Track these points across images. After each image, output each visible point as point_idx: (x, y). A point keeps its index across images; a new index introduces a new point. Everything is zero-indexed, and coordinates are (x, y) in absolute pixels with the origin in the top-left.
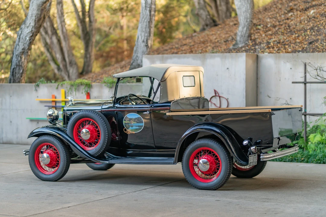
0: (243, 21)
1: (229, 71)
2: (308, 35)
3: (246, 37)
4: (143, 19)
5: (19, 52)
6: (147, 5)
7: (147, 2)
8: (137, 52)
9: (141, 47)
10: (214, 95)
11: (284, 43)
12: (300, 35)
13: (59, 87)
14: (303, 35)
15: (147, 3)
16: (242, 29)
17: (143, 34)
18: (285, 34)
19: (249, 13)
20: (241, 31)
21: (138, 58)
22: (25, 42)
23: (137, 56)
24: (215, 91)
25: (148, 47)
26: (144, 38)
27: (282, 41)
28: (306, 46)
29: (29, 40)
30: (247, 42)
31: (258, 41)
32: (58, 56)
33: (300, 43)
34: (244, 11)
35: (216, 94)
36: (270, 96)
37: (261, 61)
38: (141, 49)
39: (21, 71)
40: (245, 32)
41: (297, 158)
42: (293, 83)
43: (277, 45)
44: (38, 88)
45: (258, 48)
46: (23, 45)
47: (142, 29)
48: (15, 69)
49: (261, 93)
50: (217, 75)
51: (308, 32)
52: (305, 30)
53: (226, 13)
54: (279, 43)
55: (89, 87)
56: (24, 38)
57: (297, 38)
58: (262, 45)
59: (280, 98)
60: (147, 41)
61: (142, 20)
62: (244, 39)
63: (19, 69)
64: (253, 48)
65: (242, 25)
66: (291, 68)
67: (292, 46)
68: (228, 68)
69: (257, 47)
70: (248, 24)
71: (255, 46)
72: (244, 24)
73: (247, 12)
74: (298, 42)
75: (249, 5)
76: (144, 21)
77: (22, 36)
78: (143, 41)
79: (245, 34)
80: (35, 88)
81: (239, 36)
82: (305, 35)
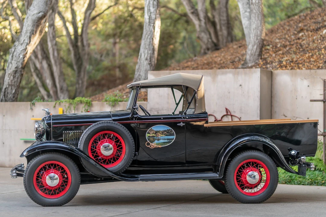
0: (252, 38)
1: (242, 88)
2: (323, 54)
3: (256, 56)
4: (147, 36)
5: (12, 70)
6: (151, 21)
7: (151, 17)
8: (139, 71)
9: (144, 65)
10: (225, 113)
11: (298, 62)
12: (314, 54)
13: (57, 105)
14: (317, 54)
15: (150, 19)
16: (252, 48)
17: (146, 51)
18: (298, 53)
19: (260, 30)
20: (251, 49)
21: (140, 77)
22: (19, 60)
23: (139, 75)
24: (226, 109)
25: (152, 65)
26: (147, 55)
27: (295, 60)
28: (321, 65)
29: (22, 58)
30: (257, 61)
31: (269, 60)
32: (49, 82)
33: (314, 62)
34: (254, 28)
35: (227, 112)
36: (286, 115)
37: (275, 78)
38: (143, 67)
39: (14, 91)
40: (255, 50)
41: (317, 181)
42: (311, 101)
43: (290, 64)
44: (33, 107)
45: (270, 67)
46: (17, 63)
47: (145, 46)
48: (7, 89)
49: (276, 112)
50: (229, 93)
51: (323, 51)
52: (319, 49)
53: (227, 38)
54: (292, 62)
55: (89, 106)
56: (17, 56)
57: (310, 57)
58: (274, 64)
59: (297, 117)
60: (150, 58)
61: (145, 37)
62: (254, 58)
63: (12, 89)
64: (264, 67)
65: (252, 43)
66: (308, 86)
67: (306, 65)
68: (241, 85)
69: (268, 66)
70: (258, 42)
71: (267, 65)
72: (254, 42)
73: (257, 29)
74: (313, 61)
75: (259, 22)
76: (148, 37)
77: (15, 54)
78: (146, 59)
79: (255, 53)
80: (31, 107)
81: (249, 54)
82: (319, 54)
